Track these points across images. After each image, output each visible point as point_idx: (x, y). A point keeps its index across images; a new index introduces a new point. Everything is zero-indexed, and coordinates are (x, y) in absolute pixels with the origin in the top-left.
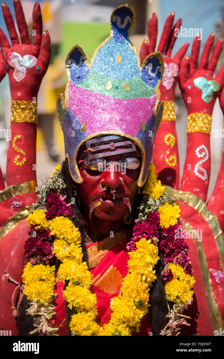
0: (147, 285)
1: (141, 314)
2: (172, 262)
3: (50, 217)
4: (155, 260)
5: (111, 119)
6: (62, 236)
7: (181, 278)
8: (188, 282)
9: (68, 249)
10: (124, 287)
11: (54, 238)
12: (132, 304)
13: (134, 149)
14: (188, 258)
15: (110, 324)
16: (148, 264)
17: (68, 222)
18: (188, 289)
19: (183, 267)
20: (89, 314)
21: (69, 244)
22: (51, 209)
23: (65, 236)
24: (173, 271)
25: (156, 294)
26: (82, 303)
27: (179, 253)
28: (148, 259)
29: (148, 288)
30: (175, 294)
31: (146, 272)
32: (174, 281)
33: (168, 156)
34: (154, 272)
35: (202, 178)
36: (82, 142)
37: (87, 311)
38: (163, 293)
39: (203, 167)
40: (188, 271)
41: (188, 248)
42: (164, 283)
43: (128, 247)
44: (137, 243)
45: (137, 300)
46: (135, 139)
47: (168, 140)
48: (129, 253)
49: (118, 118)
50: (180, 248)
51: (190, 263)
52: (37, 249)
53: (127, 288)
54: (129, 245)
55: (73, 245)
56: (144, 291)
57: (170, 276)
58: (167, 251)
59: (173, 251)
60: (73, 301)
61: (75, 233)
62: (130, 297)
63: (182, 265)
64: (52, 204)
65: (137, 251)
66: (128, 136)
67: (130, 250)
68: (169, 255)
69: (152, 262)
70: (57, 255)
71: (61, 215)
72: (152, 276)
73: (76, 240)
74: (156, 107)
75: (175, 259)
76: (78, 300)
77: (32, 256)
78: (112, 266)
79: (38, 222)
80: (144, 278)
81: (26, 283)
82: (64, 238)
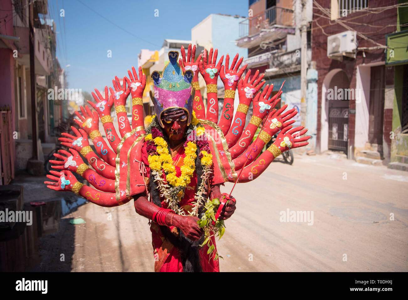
0: (193, 159)
1: (193, 170)
2: (202, 150)
3: (154, 137)
4: (195, 150)
5: (173, 102)
6: (159, 145)
7: (206, 156)
8: (209, 157)
9: (162, 150)
10: (185, 162)
11: (157, 145)
12: (189, 167)
13: (184, 113)
14: (209, 148)
15: (181, 176)
16: (193, 151)
17: (162, 139)
18: (210, 159)
19: (207, 151)
20: (173, 173)
21: (163, 147)
22: (154, 134)
23: (161, 144)
24: (203, 153)
25: (197, 163)
26: (169, 170)
27: (205, 146)
28: (193, 149)
29: (194, 160)
30: (205, 162)
31: (192, 154)
32: (204, 157)
33: (197, 106)
34: (196, 154)
35: (213, 113)
36: (162, 112)
37: (172, 173)
38: (200, 163)
39: (213, 108)
40: (209, 152)
41: (208, 144)
42: (200, 159)
43: (184, 146)
44: (187, 144)
45: (191, 166)
46: (184, 108)
47: (196, 99)
48: (185, 148)
49: (175, 100)
50: (205, 144)
51: (209, 149)
52: (152, 149)
53: (186, 162)
54: (185, 145)
55: (164, 148)
56: (193, 162)
57: (202, 156)
58: (200, 146)
59: (202, 145)
60: (166, 169)
61: (165, 143)
62: (188, 165)
63: (206, 150)
64: (154, 132)
65: (188, 147)
66: (181, 108)
67: (185, 147)
68: (201, 147)
69: (194, 150)
70: (158, 152)
71: (158, 136)
72: (195, 155)
73: (165, 145)
74: (191, 92)
75: (203, 148)
76: (167, 169)
77: (151, 152)
78: (180, 157)
79: (150, 139)
80: (192, 157)
81: (150, 163)
82: (160, 145)
